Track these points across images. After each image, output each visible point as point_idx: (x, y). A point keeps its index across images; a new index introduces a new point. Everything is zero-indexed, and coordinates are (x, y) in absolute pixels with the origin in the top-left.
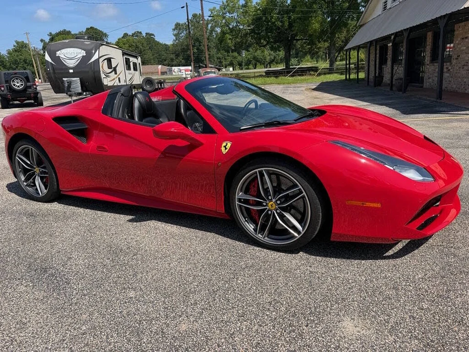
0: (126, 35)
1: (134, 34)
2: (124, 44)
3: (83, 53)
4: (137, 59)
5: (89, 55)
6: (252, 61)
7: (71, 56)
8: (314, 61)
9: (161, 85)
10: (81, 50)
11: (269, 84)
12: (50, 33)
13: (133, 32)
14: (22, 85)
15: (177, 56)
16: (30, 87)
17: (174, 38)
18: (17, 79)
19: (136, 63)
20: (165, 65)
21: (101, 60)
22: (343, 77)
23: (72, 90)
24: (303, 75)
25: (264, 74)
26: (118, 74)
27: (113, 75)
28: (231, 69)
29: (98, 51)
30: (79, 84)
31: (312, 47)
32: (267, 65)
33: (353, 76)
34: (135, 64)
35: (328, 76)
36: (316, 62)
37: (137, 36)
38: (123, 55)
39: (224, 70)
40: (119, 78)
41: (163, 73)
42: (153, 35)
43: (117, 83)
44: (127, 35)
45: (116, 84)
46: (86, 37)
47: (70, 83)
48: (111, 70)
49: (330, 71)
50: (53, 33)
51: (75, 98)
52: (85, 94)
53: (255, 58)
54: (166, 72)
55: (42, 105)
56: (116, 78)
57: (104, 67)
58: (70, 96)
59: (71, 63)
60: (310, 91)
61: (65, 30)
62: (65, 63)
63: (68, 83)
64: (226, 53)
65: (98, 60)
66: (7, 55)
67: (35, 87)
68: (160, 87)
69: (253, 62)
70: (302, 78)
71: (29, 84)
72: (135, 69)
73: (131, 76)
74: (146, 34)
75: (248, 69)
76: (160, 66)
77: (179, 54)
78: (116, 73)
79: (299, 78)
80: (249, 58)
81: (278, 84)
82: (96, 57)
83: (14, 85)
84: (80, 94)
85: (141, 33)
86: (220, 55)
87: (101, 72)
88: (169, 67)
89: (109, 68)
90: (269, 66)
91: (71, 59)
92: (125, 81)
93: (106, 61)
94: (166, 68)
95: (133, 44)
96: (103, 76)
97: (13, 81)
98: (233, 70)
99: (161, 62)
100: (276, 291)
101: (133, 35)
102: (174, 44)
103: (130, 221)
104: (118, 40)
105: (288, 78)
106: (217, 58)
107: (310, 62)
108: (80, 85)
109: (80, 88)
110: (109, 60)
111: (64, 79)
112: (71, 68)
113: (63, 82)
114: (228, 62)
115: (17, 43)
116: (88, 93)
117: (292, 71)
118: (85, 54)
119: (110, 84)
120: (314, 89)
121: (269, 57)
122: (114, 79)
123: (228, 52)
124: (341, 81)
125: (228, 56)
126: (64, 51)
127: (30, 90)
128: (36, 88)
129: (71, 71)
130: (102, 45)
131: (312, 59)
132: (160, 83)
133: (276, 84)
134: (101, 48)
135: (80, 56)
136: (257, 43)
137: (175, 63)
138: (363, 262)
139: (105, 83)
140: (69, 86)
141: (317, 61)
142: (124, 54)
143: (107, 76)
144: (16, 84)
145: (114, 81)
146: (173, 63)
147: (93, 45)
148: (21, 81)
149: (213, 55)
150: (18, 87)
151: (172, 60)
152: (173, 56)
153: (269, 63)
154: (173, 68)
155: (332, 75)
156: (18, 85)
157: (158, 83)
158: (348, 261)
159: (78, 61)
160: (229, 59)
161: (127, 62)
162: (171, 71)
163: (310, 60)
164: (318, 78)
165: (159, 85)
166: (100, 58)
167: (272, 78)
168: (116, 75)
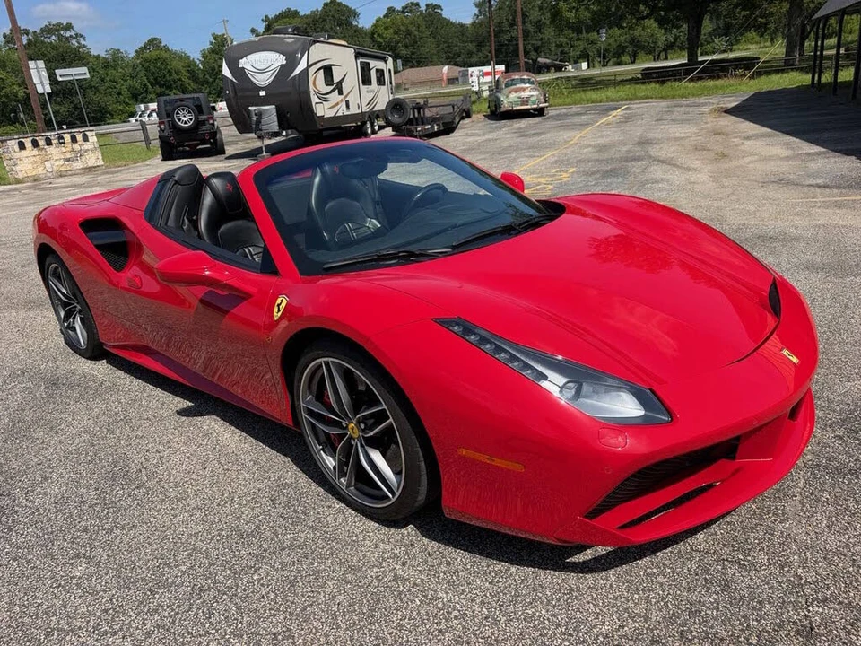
0: (391, 10)
1: (406, 8)
2: (386, 28)
3: (282, 60)
4: (386, 62)
5: (292, 62)
6: (627, 47)
7: (262, 66)
8: (766, 41)
9: (419, 113)
10: (278, 54)
11: (642, 98)
12: (266, 17)
13: (404, 5)
14: (191, 119)
15: (480, 45)
16: (203, 123)
17: (476, 11)
18: (183, 110)
19: (383, 71)
20: (457, 66)
21: (311, 71)
22: (806, 79)
23: (264, 127)
24: (719, 77)
25: (640, 76)
26: (345, 94)
27: (335, 97)
28: (584, 65)
29: (306, 54)
30: (274, 117)
31: (751, 14)
32: (659, 55)
33: (827, 77)
34: (380, 73)
35: (775, 78)
36: (768, 43)
37: (410, 12)
38: (356, 57)
39: (570, 68)
40: (347, 103)
41: (452, 81)
42: (439, 7)
43: (342, 111)
44: (394, 10)
45: (340, 114)
46: (290, 30)
47: (260, 115)
48: (332, 88)
49: (786, 66)
50: (271, 16)
51: (267, 142)
52: (284, 133)
53: (633, 41)
54: (457, 79)
55: (224, 153)
56: (342, 100)
57: (318, 83)
58: (261, 138)
59: (262, 80)
60: (717, 115)
61: (289, 10)
62: (252, 79)
63: (256, 114)
64: (575, 35)
65: (305, 72)
66: (200, 58)
67: (211, 122)
68: (416, 115)
69: (630, 49)
70: (718, 82)
71: (202, 117)
72: (381, 82)
73: (372, 95)
74: (427, 6)
75: (619, 64)
76: (446, 67)
77: (483, 41)
78: (341, 93)
79: (711, 83)
80: (621, 42)
81: (662, 98)
82: (302, 66)
83: (179, 120)
84: (276, 134)
85: (417, 5)
86: (562, 40)
87: (312, 93)
88: (462, 69)
89: (327, 85)
90: (663, 55)
91: (262, 71)
92: (360, 106)
93: (322, 71)
94: (456, 71)
95: (402, 28)
96: (315, 99)
97: (178, 113)
98: (589, 67)
99: (452, 60)
100: (304, 609)
101: (403, 11)
102: (475, 22)
103: (182, 413)
104: (377, 21)
105: (685, 85)
106: (557, 46)
107: (757, 43)
108: (276, 118)
109: (276, 123)
110: (328, 70)
111: (250, 108)
112: (263, 89)
113: (249, 112)
114: (578, 53)
115: (215, 37)
116: (290, 132)
117: (697, 69)
118: (284, 62)
119: (329, 114)
120: (730, 112)
121: (664, 38)
122: (337, 104)
123: (579, 31)
124: (800, 90)
125: (578, 39)
126: (252, 57)
127: (203, 128)
128: (213, 124)
129: (262, 93)
130: (315, 42)
131: (762, 36)
132: (419, 108)
133: (656, 98)
134: (312, 48)
135: (277, 65)
136: (632, 14)
137: (475, 59)
138: (513, 569)
139: (319, 113)
140: (259, 122)
141: (772, 40)
142: (358, 55)
143: (323, 100)
144: (183, 118)
145: (337, 108)
146: (472, 60)
147: (299, 44)
148: (189, 112)
149: (549, 39)
150: (186, 123)
151: (470, 54)
152: (471, 47)
153: (664, 50)
154: (470, 69)
155: (785, 75)
156: (185, 119)
157: (413, 108)
158: (485, 561)
159: (274, 76)
160: (581, 45)
161: (365, 69)
162: (465, 75)
163: (758, 38)
164: (752, 82)
165: (416, 111)
166: (309, 66)
167: (653, 85)
168: (341, 97)
